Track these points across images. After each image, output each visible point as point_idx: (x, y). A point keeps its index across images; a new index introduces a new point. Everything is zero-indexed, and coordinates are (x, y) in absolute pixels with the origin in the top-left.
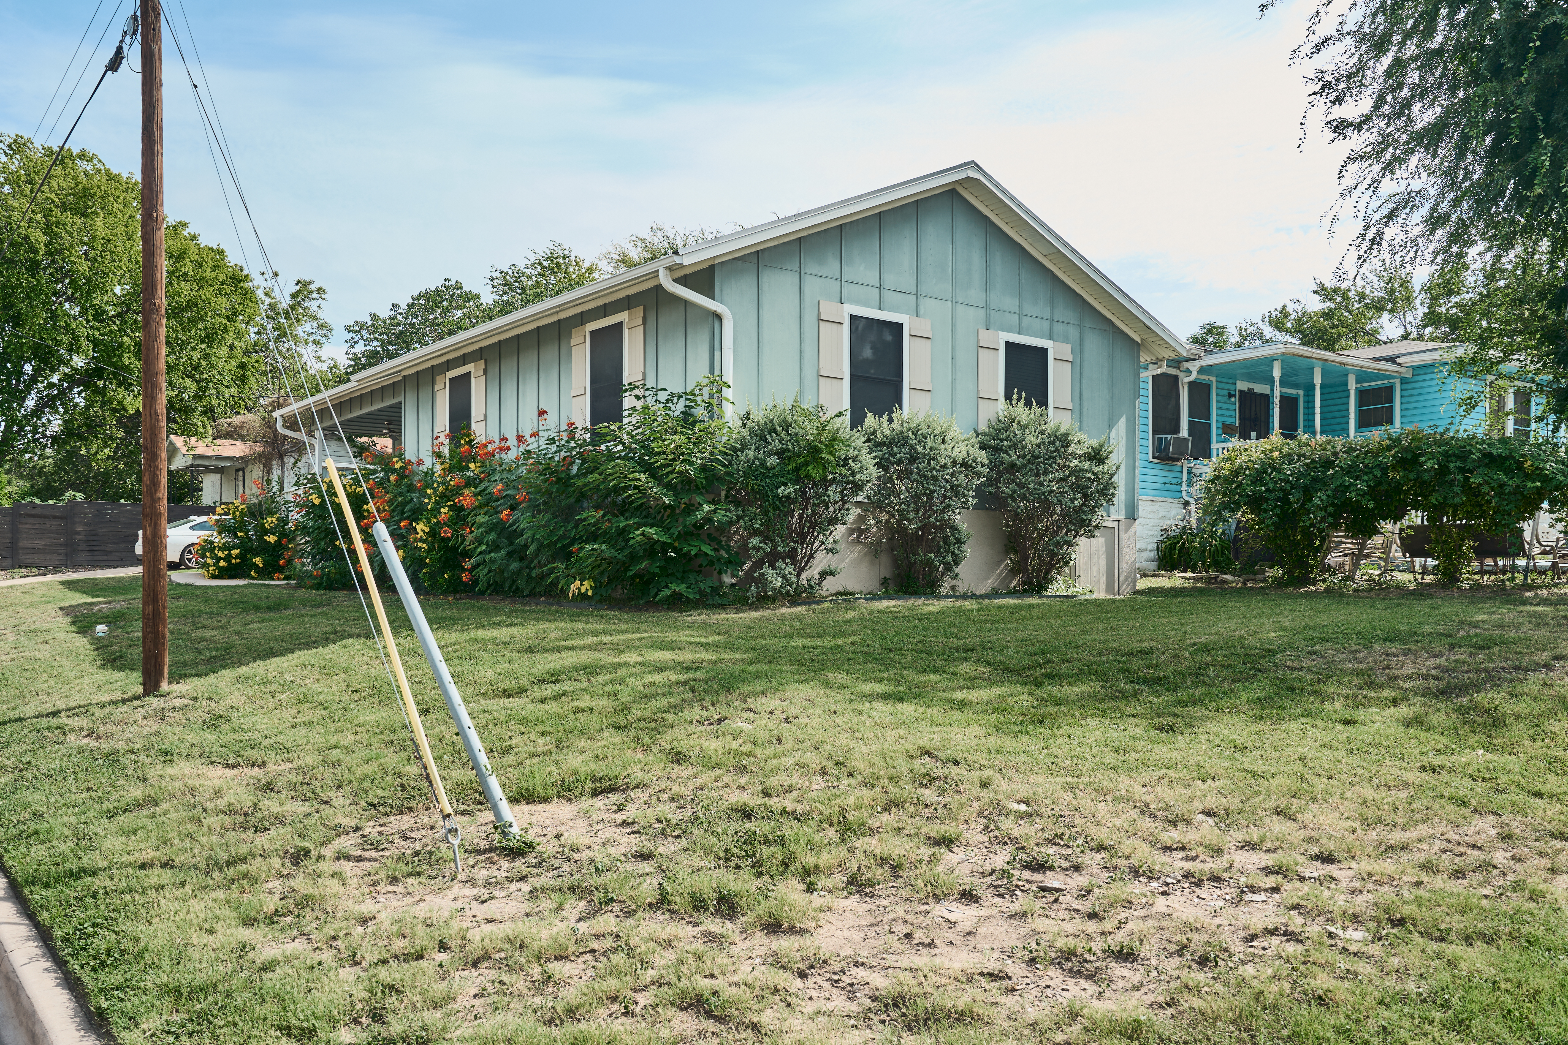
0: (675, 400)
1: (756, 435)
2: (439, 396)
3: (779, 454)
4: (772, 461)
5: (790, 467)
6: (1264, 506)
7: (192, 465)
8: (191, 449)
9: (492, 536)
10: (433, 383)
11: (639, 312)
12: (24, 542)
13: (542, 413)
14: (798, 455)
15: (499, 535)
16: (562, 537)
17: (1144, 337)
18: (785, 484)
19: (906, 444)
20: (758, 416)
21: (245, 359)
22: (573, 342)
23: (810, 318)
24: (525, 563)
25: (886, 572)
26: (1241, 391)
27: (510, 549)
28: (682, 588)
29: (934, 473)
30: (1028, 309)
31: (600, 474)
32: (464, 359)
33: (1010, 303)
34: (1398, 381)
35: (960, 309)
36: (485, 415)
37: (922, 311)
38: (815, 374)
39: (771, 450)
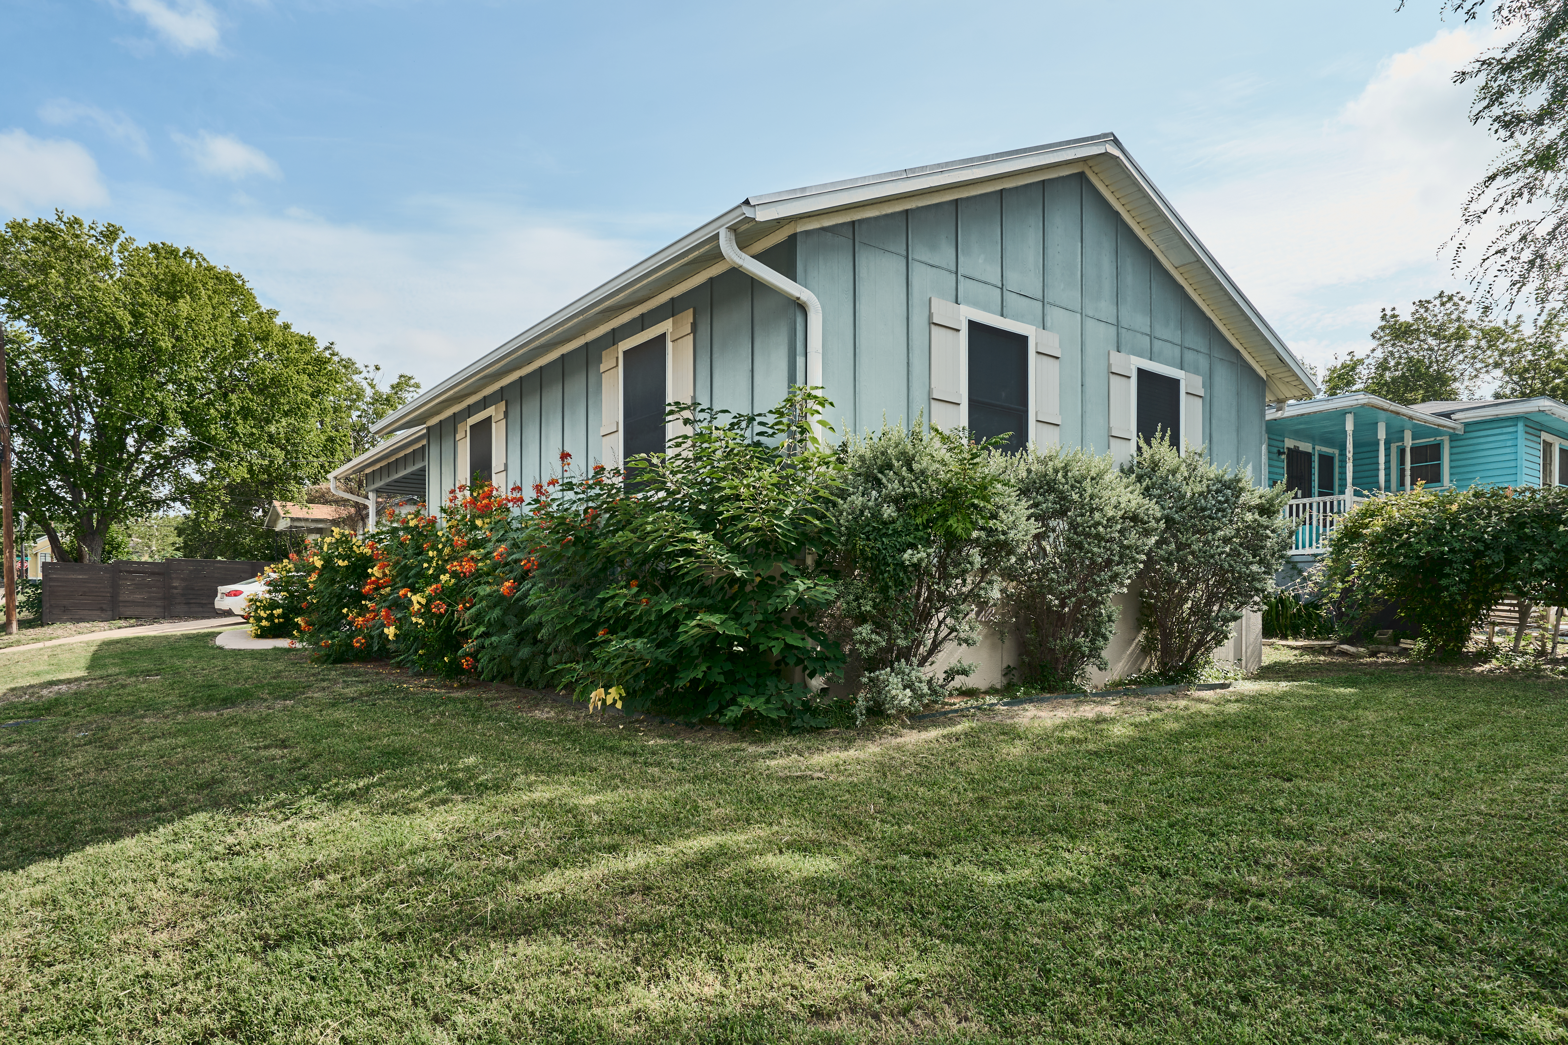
0: (744, 424)
1: (859, 475)
2: (460, 445)
3: (896, 501)
4: (888, 511)
5: (919, 521)
6: (1447, 570)
7: (291, 527)
8: (287, 512)
9: (496, 613)
10: (455, 432)
11: (688, 317)
12: (125, 596)
13: (565, 456)
14: (930, 502)
15: (505, 612)
16: (580, 620)
17: (1270, 373)
18: (913, 546)
19: (1051, 489)
20: (860, 447)
21: (334, 433)
22: (603, 368)
23: (919, 320)
24: (540, 646)
25: (1009, 660)
26: (1288, 449)
27: (519, 629)
28: (756, 704)
29: (1101, 529)
30: (1161, 331)
31: (633, 531)
32: (485, 403)
33: (1141, 321)
34: (1446, 439)
35: (1090, 324)
36: (506, 465)
37: (1048, 324)
38: (926, 397)
39: (887, 496)
